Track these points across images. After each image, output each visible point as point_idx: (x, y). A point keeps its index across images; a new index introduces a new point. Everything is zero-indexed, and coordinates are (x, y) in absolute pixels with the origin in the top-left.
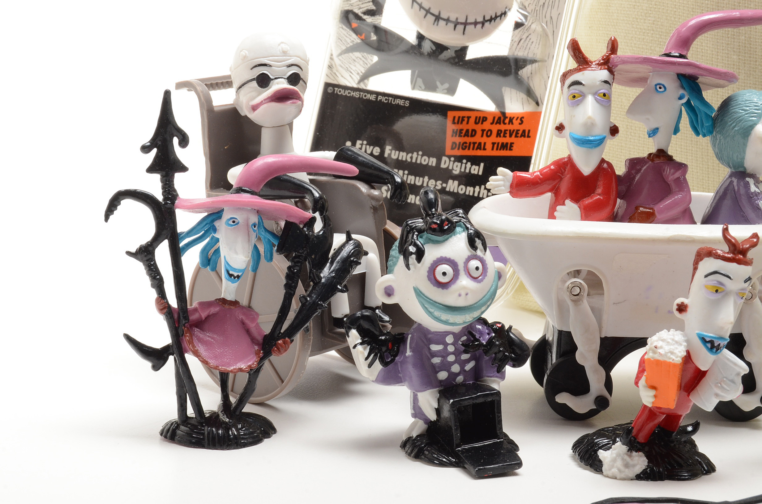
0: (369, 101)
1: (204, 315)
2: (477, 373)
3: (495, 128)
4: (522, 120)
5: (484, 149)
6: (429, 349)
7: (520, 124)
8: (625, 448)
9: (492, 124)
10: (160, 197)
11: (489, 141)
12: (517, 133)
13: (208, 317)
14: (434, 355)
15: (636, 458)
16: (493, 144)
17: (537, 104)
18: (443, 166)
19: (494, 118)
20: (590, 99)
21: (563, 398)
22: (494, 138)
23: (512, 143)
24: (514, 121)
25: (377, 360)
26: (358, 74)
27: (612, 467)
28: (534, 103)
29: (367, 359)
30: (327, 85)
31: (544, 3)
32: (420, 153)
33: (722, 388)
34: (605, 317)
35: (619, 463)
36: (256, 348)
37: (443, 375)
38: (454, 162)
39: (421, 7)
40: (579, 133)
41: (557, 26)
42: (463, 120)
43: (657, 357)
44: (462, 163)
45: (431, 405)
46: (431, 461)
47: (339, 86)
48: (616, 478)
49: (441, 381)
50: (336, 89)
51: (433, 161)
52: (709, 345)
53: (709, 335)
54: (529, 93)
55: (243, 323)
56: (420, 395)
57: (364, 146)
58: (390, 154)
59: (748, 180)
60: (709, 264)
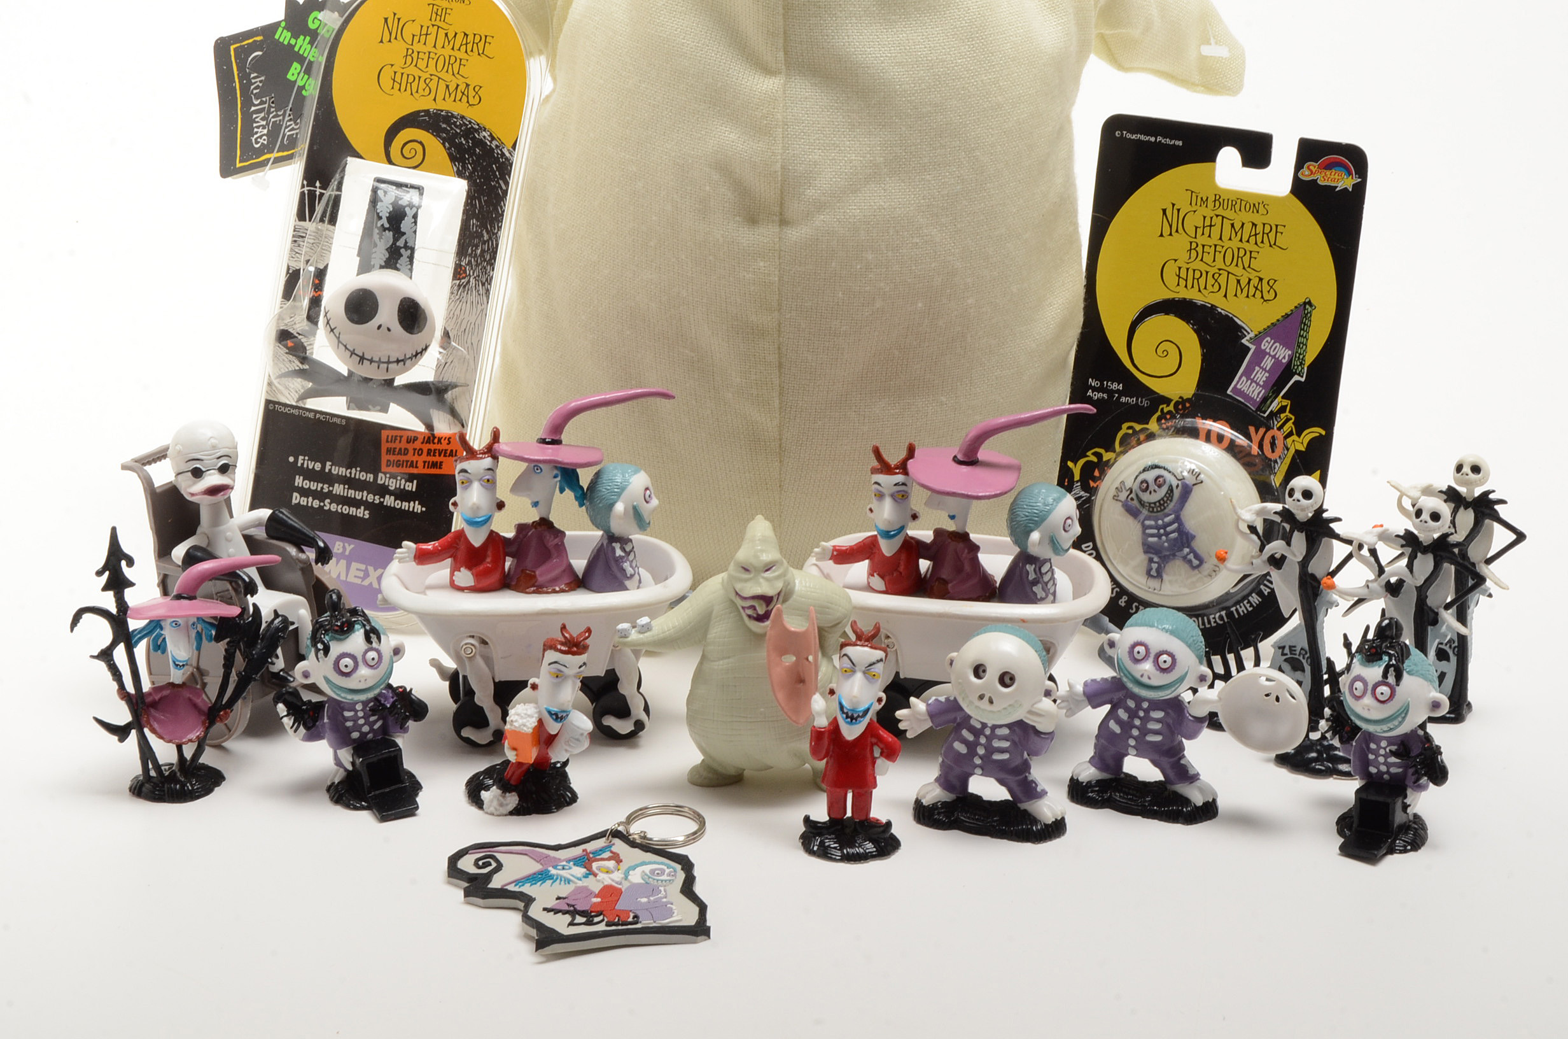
0: (308, 418)
1: (157, 698)
2: (385, 730)
3: (426, 447)
4: (449, 440)
5: (417, 467)
6: (343, 715)
7: (448, 444)
8: (499, 792)
10: (114, 610)
11: (420, 460)
12: (445, 453)
13: (160, 699)
14: (347, 719)
15: (509, 798)
16: (425, 462)
17: (463, 426)
18: (379, 482)
19: (424, 438)
20: (476, 486)
22: (424, 457)
23: (441, 462)
24: (442, 441)
25: (301, 726)
26: (297, 392)
27: (491, 806)
28: (460, 425)
29: (293, 725)
30: (268, 402)
31: (465, 330)
32: (358, 469)
33: (570, 745)
34: (496, 668)
35: (495, 803)
36: (203, 718)
37: (355, 735)
38: (390, 478)
39: (346, 350)
40: (469, 515)
41: (478, 353)
42: (396, 439)
43: (513, 728)
44: (397, 480)
45: (347, 759)
46: (348, 806)
47: (279, 403)
48: (493, 815)
49: (355, 740)
50: (277, 406)
51: (370, 477)
52: (554, 717)
53: (554, 709)
54: (453, 413)
55: (190, 700)
56: (338, 751)
57: (306, 462)
58: (330, 470)
59: (614, 544)
60: (551, 655)
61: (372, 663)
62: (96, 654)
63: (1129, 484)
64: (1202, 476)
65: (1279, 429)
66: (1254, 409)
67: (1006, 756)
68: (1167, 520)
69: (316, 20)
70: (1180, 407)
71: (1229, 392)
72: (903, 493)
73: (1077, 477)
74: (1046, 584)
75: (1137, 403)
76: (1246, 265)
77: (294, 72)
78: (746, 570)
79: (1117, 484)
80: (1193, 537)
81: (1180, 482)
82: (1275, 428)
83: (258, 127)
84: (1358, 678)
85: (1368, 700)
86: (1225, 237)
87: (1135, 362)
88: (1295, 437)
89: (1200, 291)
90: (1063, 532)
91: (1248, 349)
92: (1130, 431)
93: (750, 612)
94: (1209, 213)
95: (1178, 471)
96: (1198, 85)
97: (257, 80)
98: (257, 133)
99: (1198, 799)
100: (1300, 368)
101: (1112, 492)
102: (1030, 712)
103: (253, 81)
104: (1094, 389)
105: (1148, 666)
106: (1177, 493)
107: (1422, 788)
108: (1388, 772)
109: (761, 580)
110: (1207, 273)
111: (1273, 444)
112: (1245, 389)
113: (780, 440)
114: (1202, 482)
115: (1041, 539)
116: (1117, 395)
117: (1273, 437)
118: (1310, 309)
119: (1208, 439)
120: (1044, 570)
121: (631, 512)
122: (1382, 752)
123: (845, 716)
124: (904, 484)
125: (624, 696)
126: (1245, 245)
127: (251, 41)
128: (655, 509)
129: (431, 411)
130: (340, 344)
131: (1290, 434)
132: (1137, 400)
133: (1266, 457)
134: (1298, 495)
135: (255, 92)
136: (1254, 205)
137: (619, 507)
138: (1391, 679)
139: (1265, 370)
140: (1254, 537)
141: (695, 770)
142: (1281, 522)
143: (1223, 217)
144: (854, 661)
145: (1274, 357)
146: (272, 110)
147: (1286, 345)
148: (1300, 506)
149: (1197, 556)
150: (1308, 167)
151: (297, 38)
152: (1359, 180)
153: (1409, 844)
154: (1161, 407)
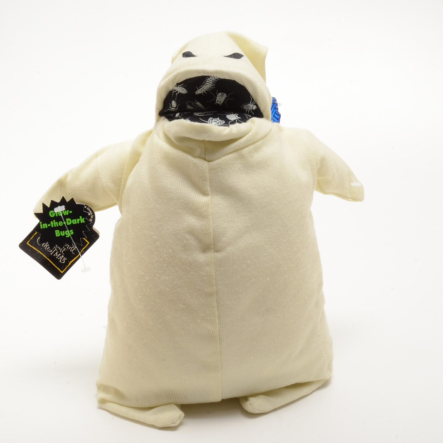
69: (52, 214)
77: (58, 233)
83: (59, 257)
97: (46, 245)
98: (60, 259)
103: (44, 246)
127: (33, 236)
135: (48, 249)
146: (59, 249)
151: (50, 223)
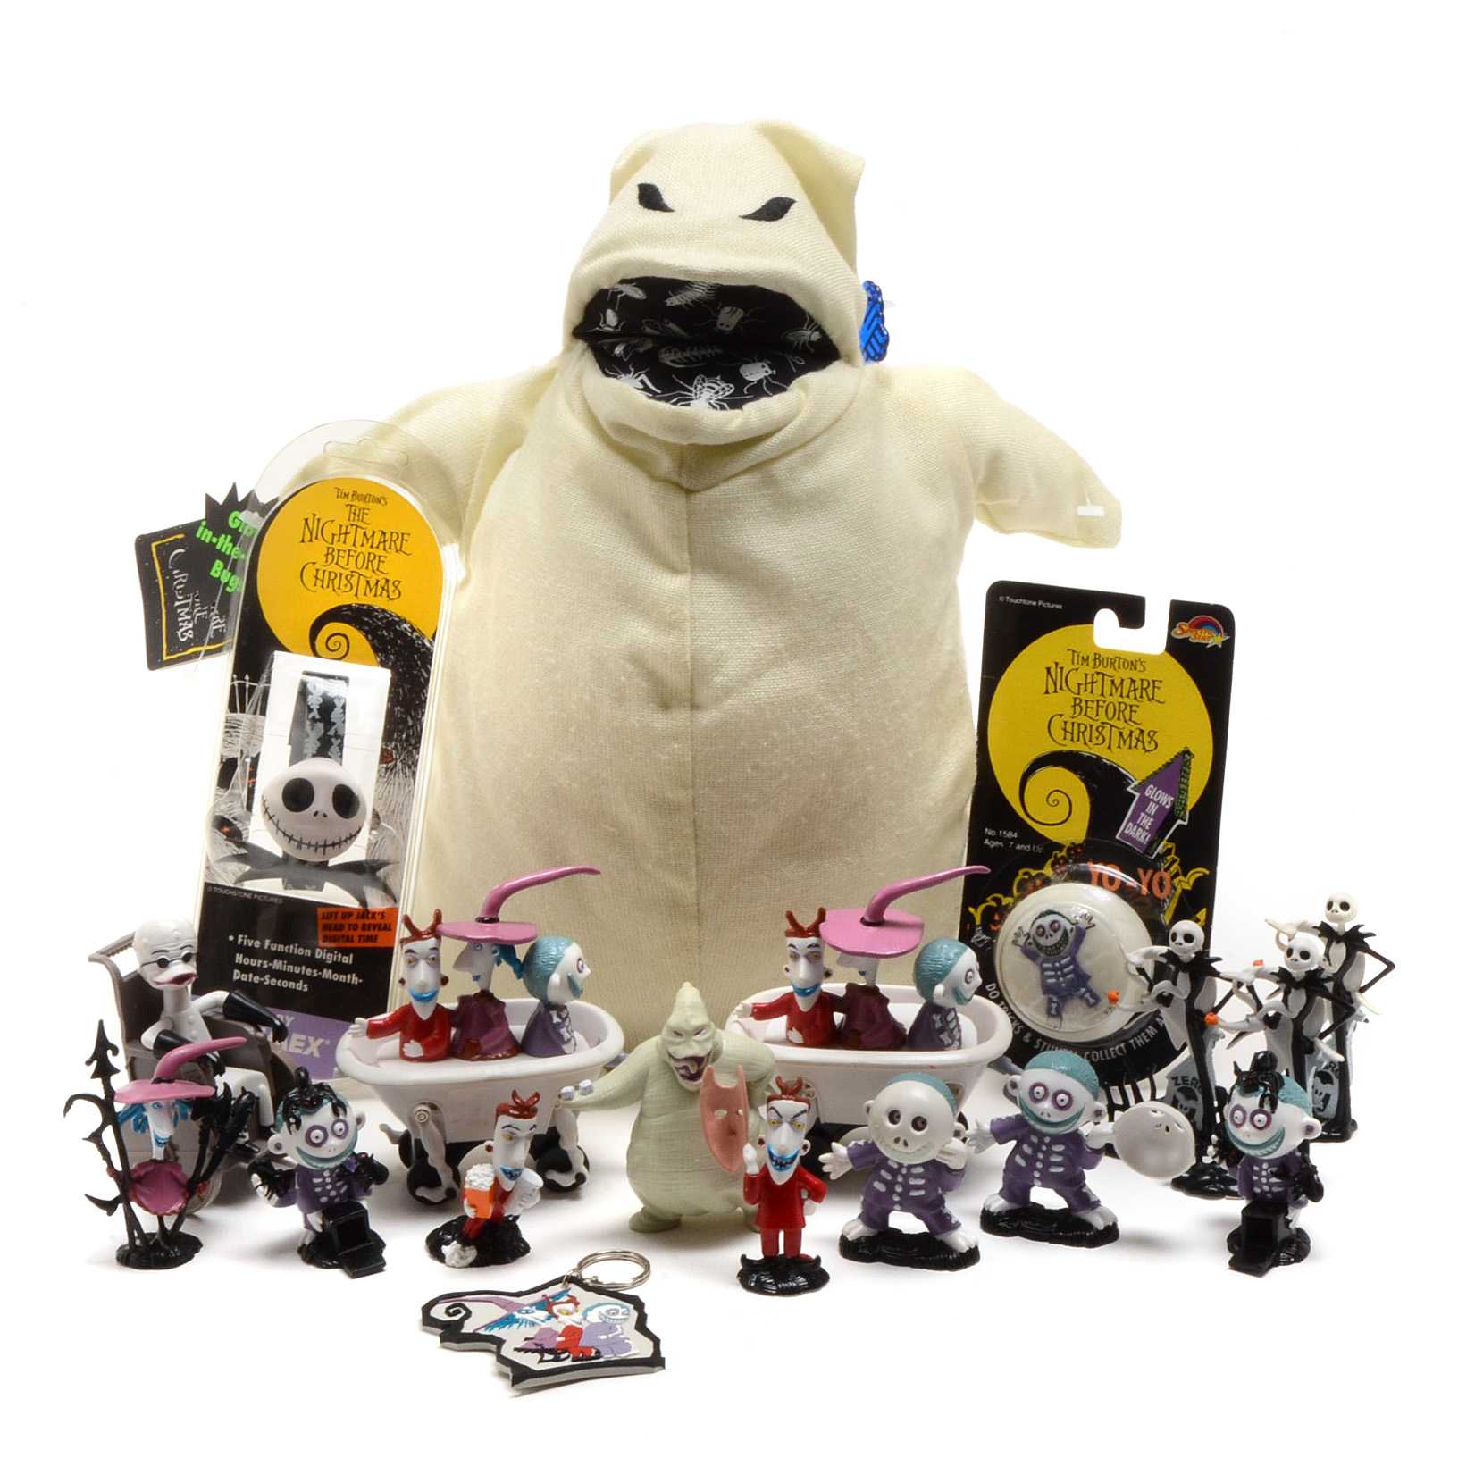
0: (246, 898)
1: (142, 1173)
2: (350, 1194)
3: (360, 922)
4: (383, 914)
5: (352, 941)
6: (312, 1182)
7: (381, 919)
8: (459, 1246)
9: (357, 918)
10: (102, 1096)
11: (356, 934)
12: (379, 927)
13: (146, 1174)
14: (316, 1186)
15: (468, 1252)
16: (360, 936)
17: (395, 901)
18: (317, 956)
19: (359, 913)
20: (422, 964)
21: (421, 1192)
22: (360, 932)
23: (375, 936)
24: (376, 916)
25: (274, 1195)
26: (235, 875)
27: (452, 1259)
28: (392, 901)
29: (266, 1195)
30: (207, 885)
31: (394, 811)
33: (523, 1201)
34: (447, 1132)
35: (456, 1256)
36: (183, 1190)
37: (324, 1199)
38: (327, 953)
39: (285, 834)
40: (417, 991)
41: (407, 832)
42: (331, 916)
43: (472, 1187)
44: (334, 954)
45: (316, 1222)
46: (320, 1265)
47: (218, 886)
48: (454, 1267)
49: (323, 1204)
50: (215, 888)
52: (509, 1175)
53: (509, 1169)
54: (386, 889)
55: (171, 1174)
56: (309, 1216)
57: (245, 940)
58: (269, 947)
59: (551, 1012)
60: (504, 1120)
61: (340, 1134)
62: (87, 1136)
63: (1026, 929)
64: (1094, 921)
65: (1166, 870)
66: (1142, 852)
67: (922, 1193)
68: (1064, 962)
69: (236, 520)
70: (1072, 852)
71: (1117, 837)
72: (815, 954)
73: (978, 921)
74: (952, 1030)
75: (1031, 851)
76: (1127, 718)
77: (217, 570)
78: (678, 1034)
79: (1015, 930)
80: (1089, 977)
81: (1074, 927)
82: (1162, 869)
83: (183, 621)
84: (1238, 1108)
85: (1247, 1127)
86: (1107, 693)
87: (1029, 811)
88: (1181, 878)
89: (1085, 743)
90: (965, 984)
91: (1134, 796)
92: (1026, 877)
93: (683, 1072)
94: (1090, 671)
95: (1072, 917)
96: (1077, 540)
97: (181, 578)
98: (182, 627)
99: (1099, 1224)
100: (1182, 813)
101: (1012, 937)
102: (942, 1152)
103: (176, 577)
104: (991, 838)
105: (1047, 1105)
106: (1071, 936)
107: (1303, 1204)
108: (1270, 1192)
109: (692, 1043)
110: (1091, 726)
111: (1161, 885)
112: (1132, 833)
113: (698, 904)
114: (1094, 925)
115: (945, 992)
116: (1012, 843)
117: (1161, 879)
118: (1188, 758)
119: (1100, 884)
120: (949, 1018)
121: (566, 982)
122: (1264, 1173)
123: (774, 1163)
124: (817, 945)
125: (565, 1152)
126: (1126, 700)
127: (172, 539)
128: (588, 977)
129: (364, 888)
130: (279, 832)
131: (1176, 875)
132: (1031, 847)
133: (1156, 898)
134: (1180, 939)
135: (178, 587)
136: (1132, 662)
137: (556, 978)
138: (1267, 1108)
139: (1149, 815)
140: (1143, 978)
141: (636, 1216)
142: (1167, 962)
143: (1104, 675)
144: (781, 1113)
145: (1157, 803)
146: (197, 605)
147: (1168, 791)
148: (1183, 949)
149: (1093, 995)
150: (1180, 627)
151: (218, 536)
152: (1228, 637)
153: (1293, 1256)
154: (1054, 853)
